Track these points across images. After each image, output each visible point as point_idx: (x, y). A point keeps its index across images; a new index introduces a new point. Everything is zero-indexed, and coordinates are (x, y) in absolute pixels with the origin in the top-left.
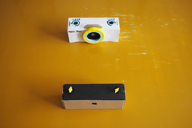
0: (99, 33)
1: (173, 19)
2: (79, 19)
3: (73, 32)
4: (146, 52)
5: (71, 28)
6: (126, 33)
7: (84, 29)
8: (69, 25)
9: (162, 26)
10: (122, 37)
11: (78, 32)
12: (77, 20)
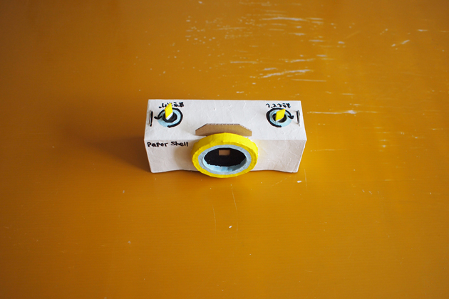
0: (242, 152)
1: (421, 30)
2: (181, 104)
3: (162, 145)
4: (355, 109)
5: (155, 132)
7: (196, 138)
8: (148, 121)
9: (394, 45)
10: (293, 71)
11: (176, 144)
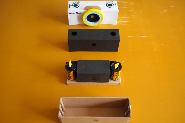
0: (98, 15)
1: (172, 7)
2: (79, 2)
3: (73, 14)
4: (145, 35)
5: (71, 10)
6: (126, 17)
7: (84, 11)
8: (68, 7)
9: (161, 12)
10: (122, 22)
11: (78, 13)
12: (76, 2)
